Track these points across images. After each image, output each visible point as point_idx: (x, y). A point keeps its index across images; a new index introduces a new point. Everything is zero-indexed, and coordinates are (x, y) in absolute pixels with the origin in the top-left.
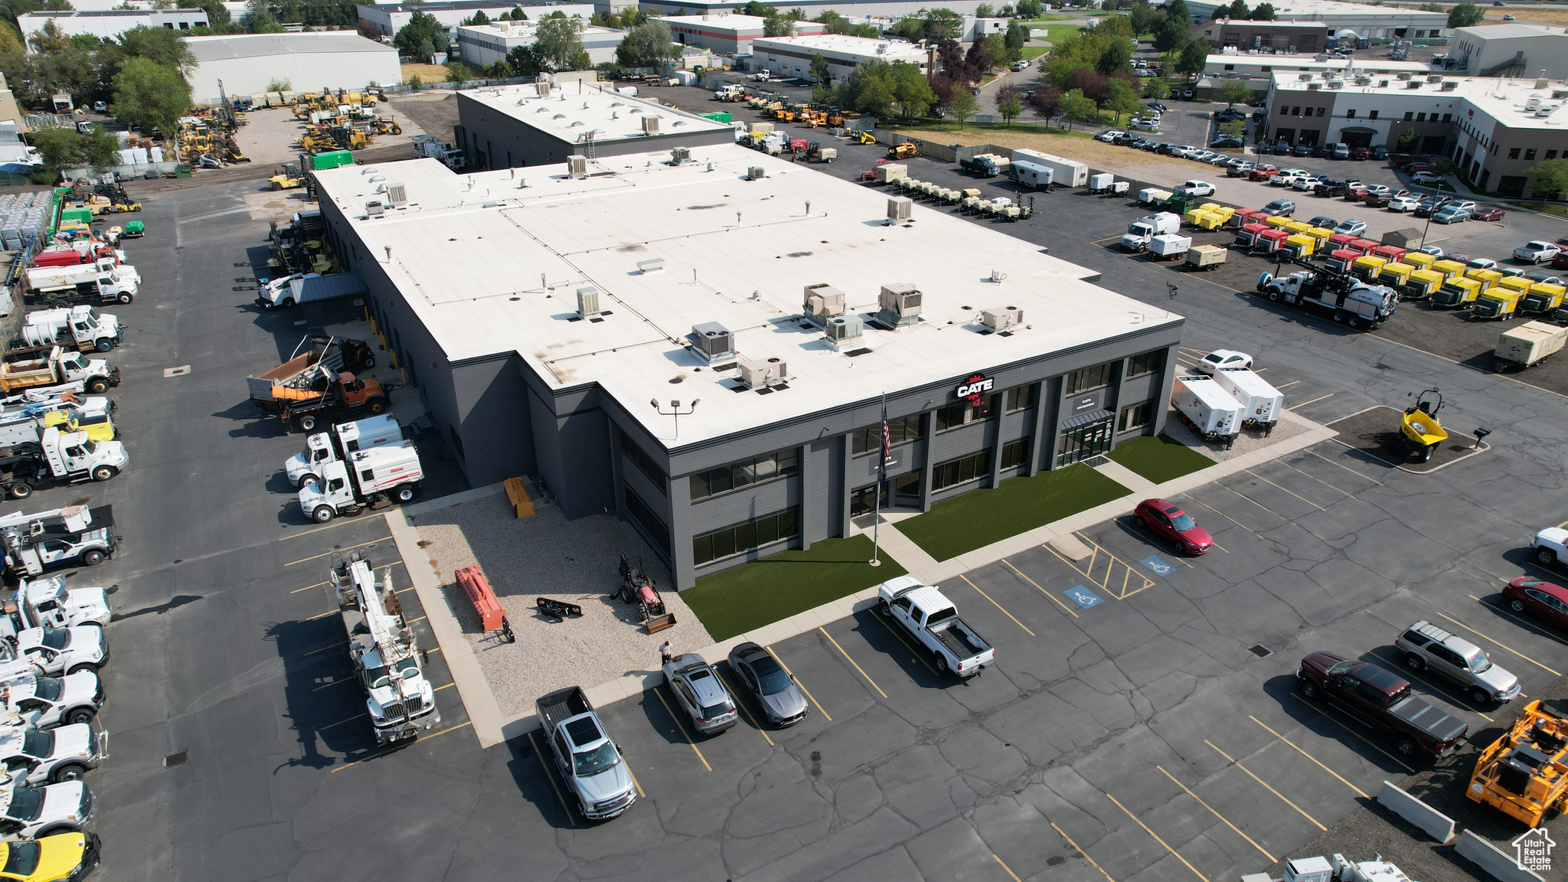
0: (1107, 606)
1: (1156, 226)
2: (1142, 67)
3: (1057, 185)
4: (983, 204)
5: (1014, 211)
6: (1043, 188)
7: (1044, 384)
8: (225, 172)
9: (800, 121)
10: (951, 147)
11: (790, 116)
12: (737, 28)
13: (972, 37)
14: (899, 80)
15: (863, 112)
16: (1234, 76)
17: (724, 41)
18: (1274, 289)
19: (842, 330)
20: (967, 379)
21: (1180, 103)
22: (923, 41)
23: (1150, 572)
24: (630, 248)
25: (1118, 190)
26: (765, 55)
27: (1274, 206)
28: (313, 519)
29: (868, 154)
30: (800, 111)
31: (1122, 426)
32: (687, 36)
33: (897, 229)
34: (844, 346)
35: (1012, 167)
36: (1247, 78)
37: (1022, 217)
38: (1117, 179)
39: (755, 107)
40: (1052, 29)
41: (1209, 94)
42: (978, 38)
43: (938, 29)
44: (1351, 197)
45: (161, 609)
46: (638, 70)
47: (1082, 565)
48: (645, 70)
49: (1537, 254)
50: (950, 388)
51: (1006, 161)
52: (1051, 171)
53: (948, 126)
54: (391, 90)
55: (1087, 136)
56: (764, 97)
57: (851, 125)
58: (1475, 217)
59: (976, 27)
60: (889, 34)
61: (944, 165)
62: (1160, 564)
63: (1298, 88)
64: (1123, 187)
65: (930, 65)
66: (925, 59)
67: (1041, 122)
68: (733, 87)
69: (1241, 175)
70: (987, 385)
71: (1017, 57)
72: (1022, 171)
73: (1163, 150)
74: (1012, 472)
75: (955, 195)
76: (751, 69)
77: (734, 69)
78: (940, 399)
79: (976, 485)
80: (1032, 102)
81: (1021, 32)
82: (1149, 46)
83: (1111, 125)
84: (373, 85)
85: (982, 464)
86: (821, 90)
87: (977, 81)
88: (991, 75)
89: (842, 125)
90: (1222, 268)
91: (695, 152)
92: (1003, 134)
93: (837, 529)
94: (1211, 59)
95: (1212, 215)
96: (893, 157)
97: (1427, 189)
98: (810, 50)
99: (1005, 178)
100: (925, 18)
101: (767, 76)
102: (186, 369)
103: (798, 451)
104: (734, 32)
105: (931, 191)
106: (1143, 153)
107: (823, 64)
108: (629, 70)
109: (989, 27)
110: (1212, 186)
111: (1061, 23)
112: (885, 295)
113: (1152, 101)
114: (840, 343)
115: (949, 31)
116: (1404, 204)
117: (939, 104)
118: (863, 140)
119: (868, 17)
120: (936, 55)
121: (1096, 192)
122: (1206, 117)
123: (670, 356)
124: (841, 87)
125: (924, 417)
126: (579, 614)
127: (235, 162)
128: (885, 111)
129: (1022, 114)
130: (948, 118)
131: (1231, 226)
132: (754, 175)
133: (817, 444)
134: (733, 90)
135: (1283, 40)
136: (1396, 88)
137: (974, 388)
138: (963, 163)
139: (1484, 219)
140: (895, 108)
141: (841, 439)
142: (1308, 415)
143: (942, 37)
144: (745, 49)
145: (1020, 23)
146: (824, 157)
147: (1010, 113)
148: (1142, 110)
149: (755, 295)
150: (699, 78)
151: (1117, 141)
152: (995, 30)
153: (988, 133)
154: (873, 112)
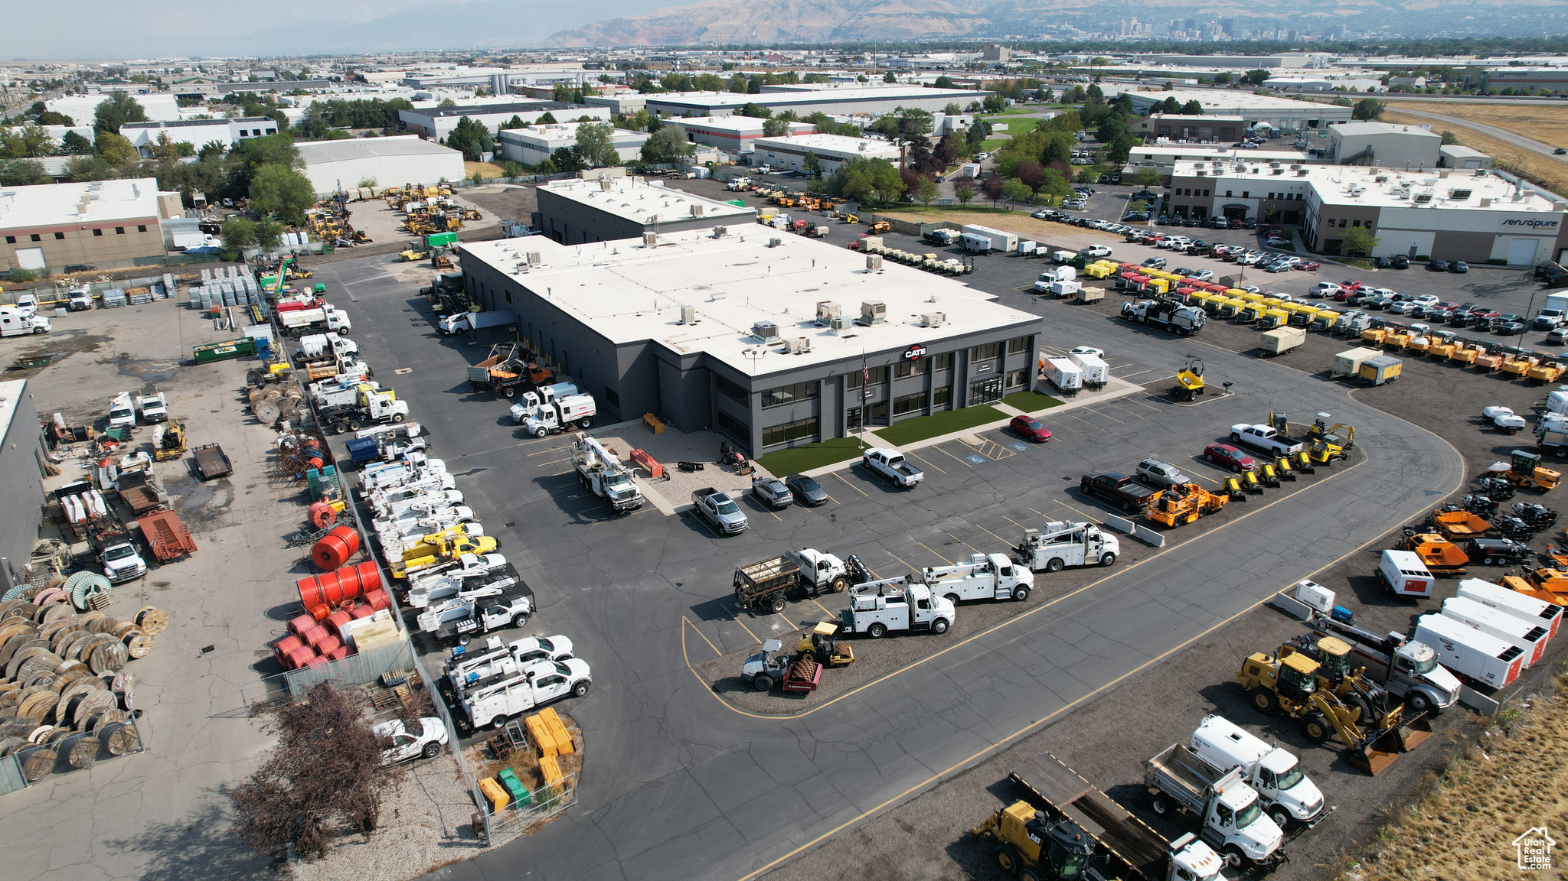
0: (988, 463)
1: (1057, 276)
2: (1084, 157)
3: (994, 250)
4: (937, 264)
5: (960, 268)
6: (984, 253)
7: (957, 353)
8: (357, 249)
9: (799, 206)
10: (917, 225)
11: (790, 202)
12: (740, 129)
13: (941, 133)
14: (876, 173)
15: (848, 198)
16: (1152, 164)
17: (728, 140)
18: (1131, 313)
19: (840, 323)
20: (912, 348)
21: (1108, 187)
22: (897, 139)
23: (1015, 450)
24: (701, 288)
25: (1039, 253)
26: (765, 152)
27: (1151, 261)
28: (536, 436)
29: (853, 230)
30: (798, 198)
31: (1009, 384)
32: (695, 135)
33: (873, 275)
34: (841, 333)
35: (961, 237)
36: (1162, 165)
37: (965, 272)
38: (1039, 245)
39: (761, 195)
40: (1012, 123)
41: (1131, 179)
42: (947, 132)
43: (912, 126)
44: (1213, 255)
45: (468, 474)
46: (659, 166)
47: (978, 447)
48: (665, 165)
49: (1324, 291)
50: (902, 352)
51: (958, 234)
52: (989, 240)
53: (916, 208)
54: (458, 184)
55: (1026, 214)
56: (768, 187)
57: (839, 208)
58: (1297, 267)
59: (944, 123)
60: (870, 131)
61: (911, 238)
62: (1021, 446)
63: (1191, 175)
64: (1042, 250)
65: (902, 159)
66: (898, 155)
67: (990, 204)
68: (742, 180)
69: (1136, 241)
70: (923, 351)
71: (978, 150)
72: (969, 240)
73: (1083, 224)
74: (941, 407)
75: (917, 258)
76: (754, 163)
77: (739, 163)
78: (895, 358)
79: (920, 414)
80: (984, 188)
81: (983, 128)
82: (1092, 138)
83: (1047, 205)
84: (443, 180)
85: (923, 401)
86: (814, 182)
87: (942, 171)
88: (955, 165)
89: (832, 209)
90: (1102, 302)
91: (730, 229)
92: (959, 213)
93: (840, 433)
94: (1134, 150)
95: (1102, 268)
96: (872, 233)
97: (1272, 250)
98: (803, 148)
99: (957, 246)
100: (900, 116)
101: (768, 170)
102: (409, 370)
103: (818, 383)
104: (737, 132)
105: (900, 256)
106: (1067, 226)
107: (815, 160)
108: (651, 166)
109: (956, 123)
110: (1109, 249)
111: (1022, 116)
112: (865, 307)
113: (1084, 185)
114: (839, 331)
115: (921, 127)
116: (1247, 259)
117: (908, 191)
118: (849, 220)
119: (851, 116)
120: (908, 149)
121: (1023, 255)
122: (1126, 197)
123: (742, 340)
124: (830, 179)
125: (887, 369)
126: (702, 469)
127: (362, 242)
128: (865, 197)
129: (974, 198)
130: (916, 202)
131: (1115, 275)
132: (774, 243)
133: (829, 380)
134: (742, 182)
135: (1207, 131)
136: (1265, 173)
137: (915, 353)
138: (925, 236)
139: (1304, 270)
140: (874, 195)
141: (841, 377)
142: (1130, 381)
143: (915, 133)
144: (748, 147)
145: (985, 118)
146: (819, 233)
147: (964, 198)
148: (1071, 193)
149: (786, 311)
150: (712, 172)
151: (1048, 218)
152: (962, 126)
153: (947, 213)
154: (857, 198)
